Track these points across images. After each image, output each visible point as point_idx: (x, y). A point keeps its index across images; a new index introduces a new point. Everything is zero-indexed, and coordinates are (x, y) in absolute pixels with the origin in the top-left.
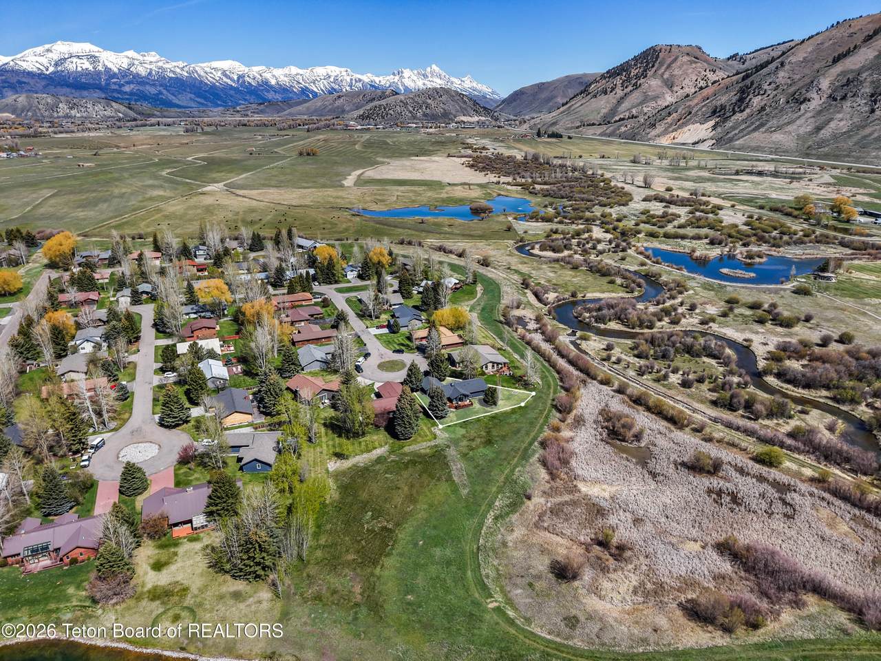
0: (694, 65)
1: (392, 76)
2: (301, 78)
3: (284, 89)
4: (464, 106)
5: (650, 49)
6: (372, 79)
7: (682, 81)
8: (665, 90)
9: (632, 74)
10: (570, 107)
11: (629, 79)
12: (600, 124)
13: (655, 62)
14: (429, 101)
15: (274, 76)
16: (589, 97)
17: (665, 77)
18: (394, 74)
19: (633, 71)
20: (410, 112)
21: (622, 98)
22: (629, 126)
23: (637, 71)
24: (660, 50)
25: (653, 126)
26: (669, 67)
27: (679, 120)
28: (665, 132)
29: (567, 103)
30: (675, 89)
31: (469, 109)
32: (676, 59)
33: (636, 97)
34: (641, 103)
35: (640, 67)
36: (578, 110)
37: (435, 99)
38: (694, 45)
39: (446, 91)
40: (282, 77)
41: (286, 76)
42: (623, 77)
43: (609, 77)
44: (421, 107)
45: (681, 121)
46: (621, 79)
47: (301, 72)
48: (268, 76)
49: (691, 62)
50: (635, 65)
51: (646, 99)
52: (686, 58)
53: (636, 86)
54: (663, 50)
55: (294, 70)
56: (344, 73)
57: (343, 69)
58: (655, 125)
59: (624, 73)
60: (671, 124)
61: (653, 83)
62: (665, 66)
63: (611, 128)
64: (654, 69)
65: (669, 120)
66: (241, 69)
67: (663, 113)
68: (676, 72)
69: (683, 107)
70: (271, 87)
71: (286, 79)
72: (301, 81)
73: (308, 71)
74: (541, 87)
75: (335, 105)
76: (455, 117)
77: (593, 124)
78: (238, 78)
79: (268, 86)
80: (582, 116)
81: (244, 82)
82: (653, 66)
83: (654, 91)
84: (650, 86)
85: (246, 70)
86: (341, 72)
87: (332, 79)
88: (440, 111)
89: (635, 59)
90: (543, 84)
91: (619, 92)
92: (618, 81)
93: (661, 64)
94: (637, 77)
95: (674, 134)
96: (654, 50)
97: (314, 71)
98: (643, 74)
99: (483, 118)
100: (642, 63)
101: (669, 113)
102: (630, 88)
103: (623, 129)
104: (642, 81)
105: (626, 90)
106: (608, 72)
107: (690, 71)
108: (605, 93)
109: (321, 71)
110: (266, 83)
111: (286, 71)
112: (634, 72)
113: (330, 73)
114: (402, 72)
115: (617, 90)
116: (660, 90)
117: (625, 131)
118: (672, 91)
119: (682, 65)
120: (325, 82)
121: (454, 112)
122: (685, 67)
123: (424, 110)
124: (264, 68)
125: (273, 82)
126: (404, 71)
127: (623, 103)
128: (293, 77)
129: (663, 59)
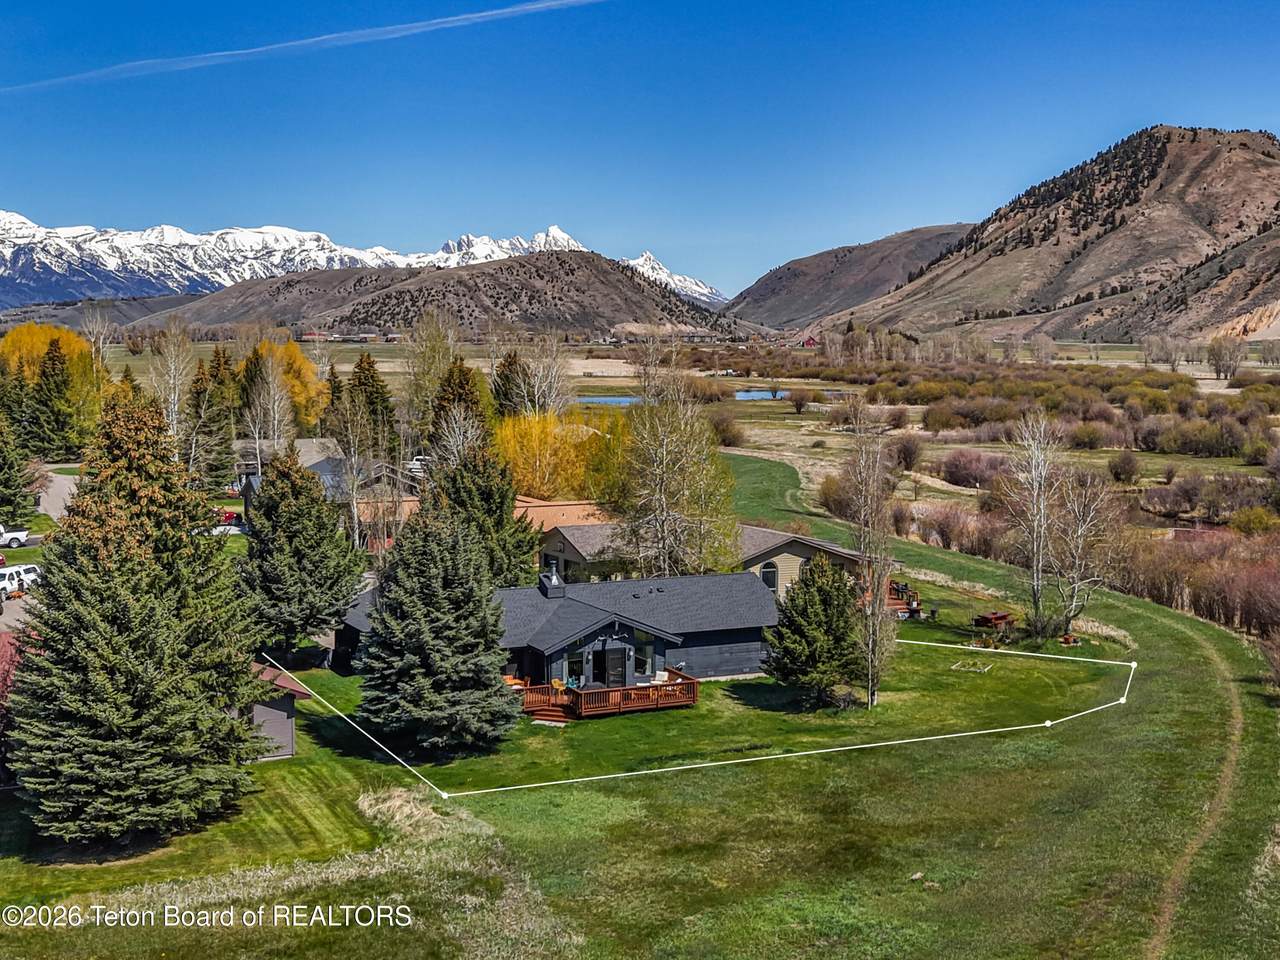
0: (1264, 172)
1: (441, 254)
2: (190, 254)
3: (142, 281)
4: (636, 298)
5: (1140, 135)
6: (387, 259)
7: (1237, 210)
8: (1195, 230)
9: (1098, 195)
10: (932, 280)
11: (1090, 207)
12: (1023, 312)
13: (1158, 164)
14: (538, 284)
15: (115, 249)
16: (983, 254)
17: (1189, 199)
18: (447, 248)
19: (1098, 186)
20: (486, 310)
21: (1075, 254)
22: (1107, 312)
23: (1111, 186)
24: (1168, 137)
25: (1180, 303)
26: (1196, 175)
27: (1253, 285)
28: (1219, 316)
29: (921, 273)
30: (1222, 228)
31: (649, 305)
32: (1214, 156)
33: (1114, 247)
34: (1133, 263)
35: (1117, 179)
36: (955, 285)
37: (554, 278)
38: (1254, 130)
39: (589, 260)
40: (138, 252)
41: (148, 248)
42: (1074, 203)
43: (1036, 205)
44: (516, 297)
45: (1258, 289)
46: (1068, 207)
47: (191, 239)
48: (99, 248)
49: (1257, 165)
50: (1103, 173)
51: (1143, 253)
52: (1239, 156)
53: (1112, 225)
54: (1175, 138)
55: (172, 235)
56: (311, 245)
57: (308, 235)
58: (1184, 302)
59: (1076, 195)
60: (1232, 298)
61: (1158, 215)
62: (1187, 174)
63: (1058, 319)
64: (1157, 182)
65: (1224, 286)
66: (25, 232)
67: (1204, 272)
68: (1217, 188)
69: (1258, 253)
70: (107, 276)
71: (148, 257)
72: (190, 262)
73: (213, 239)
74: (843, 258)
75: (277, 305)
76: (612, 324)
77: (1003, 314)
78: (16, 255)
79: (98, 273)
80: (971, 298)
81: (31, 263)
82: (1153, 175)
83: (1162, 232)
84: (1150, 220)
85: (41, 233)
86: (302, 242)
87: (276, 259)
88: (568, 308)
89: (1103, 159)
90: (850, 250)
91: (1068, 241)
92: (1061, 212)
93: (1175, 170)
94: (1113, 201)
95: (1243, 320)
96: (1151, 136)
97: (228, 238)
98: (1127, 195)
99: (689, 329)
100: (1120, 168)
101: (1222, 270)
102: (1095, 229)
103: (1091, 319)
104: (1127, 210)
105: (1083, 235)
106: (1028, 194)
107: (1255, 185)
108: (1028, 242)
109: (247, 239)
110: (92, 265)
111: (151, 236)
112: (1101, 191)
113: (272, 244)
114: (470, 244)
115: (1059, 233)
116: (1181, 230)
117: (1099, 325)
118: (1214, 234)
119: (1234, 170)
120: (257, 265)
121: (607, 312)
122: (1241, 175)
123: (525, 305)
124: (90, 229)
125: (112, 264)
126: (475, 241)
127: (1080, 264)
128: (167, 253)
129: (1179, 157)
